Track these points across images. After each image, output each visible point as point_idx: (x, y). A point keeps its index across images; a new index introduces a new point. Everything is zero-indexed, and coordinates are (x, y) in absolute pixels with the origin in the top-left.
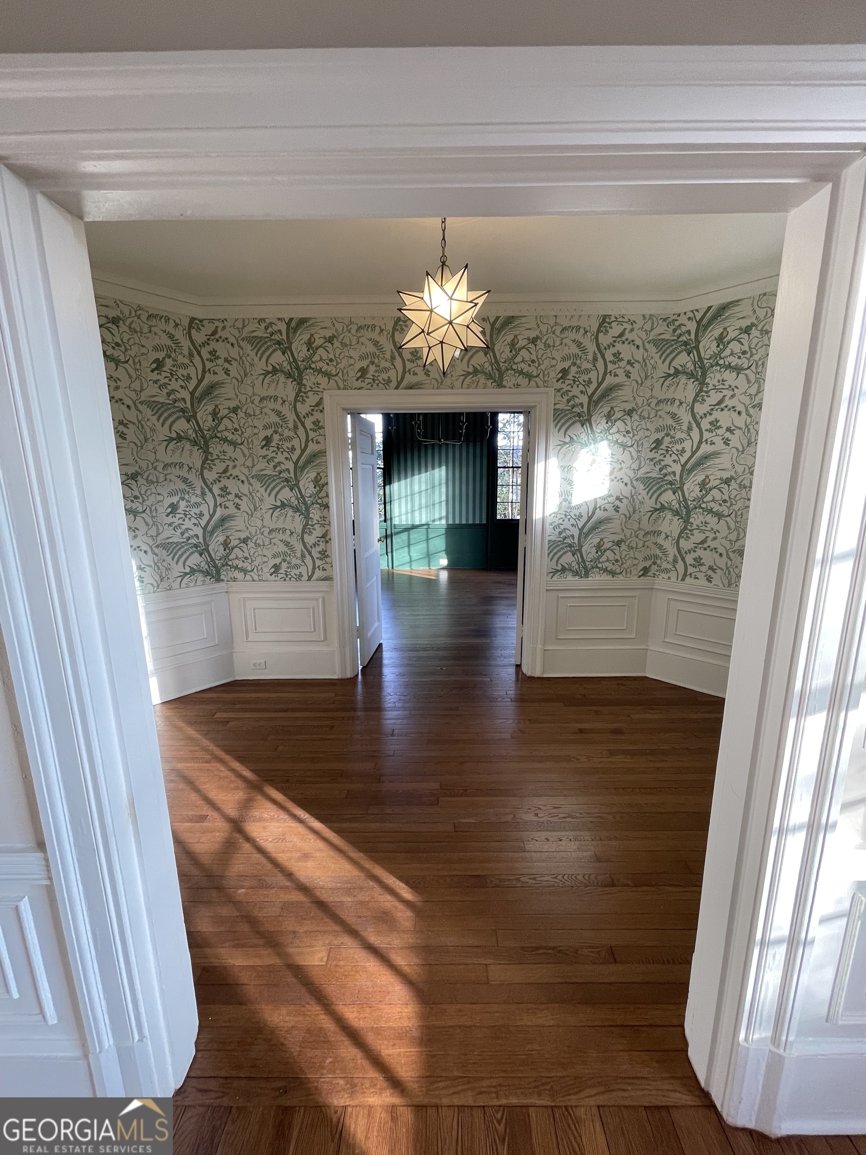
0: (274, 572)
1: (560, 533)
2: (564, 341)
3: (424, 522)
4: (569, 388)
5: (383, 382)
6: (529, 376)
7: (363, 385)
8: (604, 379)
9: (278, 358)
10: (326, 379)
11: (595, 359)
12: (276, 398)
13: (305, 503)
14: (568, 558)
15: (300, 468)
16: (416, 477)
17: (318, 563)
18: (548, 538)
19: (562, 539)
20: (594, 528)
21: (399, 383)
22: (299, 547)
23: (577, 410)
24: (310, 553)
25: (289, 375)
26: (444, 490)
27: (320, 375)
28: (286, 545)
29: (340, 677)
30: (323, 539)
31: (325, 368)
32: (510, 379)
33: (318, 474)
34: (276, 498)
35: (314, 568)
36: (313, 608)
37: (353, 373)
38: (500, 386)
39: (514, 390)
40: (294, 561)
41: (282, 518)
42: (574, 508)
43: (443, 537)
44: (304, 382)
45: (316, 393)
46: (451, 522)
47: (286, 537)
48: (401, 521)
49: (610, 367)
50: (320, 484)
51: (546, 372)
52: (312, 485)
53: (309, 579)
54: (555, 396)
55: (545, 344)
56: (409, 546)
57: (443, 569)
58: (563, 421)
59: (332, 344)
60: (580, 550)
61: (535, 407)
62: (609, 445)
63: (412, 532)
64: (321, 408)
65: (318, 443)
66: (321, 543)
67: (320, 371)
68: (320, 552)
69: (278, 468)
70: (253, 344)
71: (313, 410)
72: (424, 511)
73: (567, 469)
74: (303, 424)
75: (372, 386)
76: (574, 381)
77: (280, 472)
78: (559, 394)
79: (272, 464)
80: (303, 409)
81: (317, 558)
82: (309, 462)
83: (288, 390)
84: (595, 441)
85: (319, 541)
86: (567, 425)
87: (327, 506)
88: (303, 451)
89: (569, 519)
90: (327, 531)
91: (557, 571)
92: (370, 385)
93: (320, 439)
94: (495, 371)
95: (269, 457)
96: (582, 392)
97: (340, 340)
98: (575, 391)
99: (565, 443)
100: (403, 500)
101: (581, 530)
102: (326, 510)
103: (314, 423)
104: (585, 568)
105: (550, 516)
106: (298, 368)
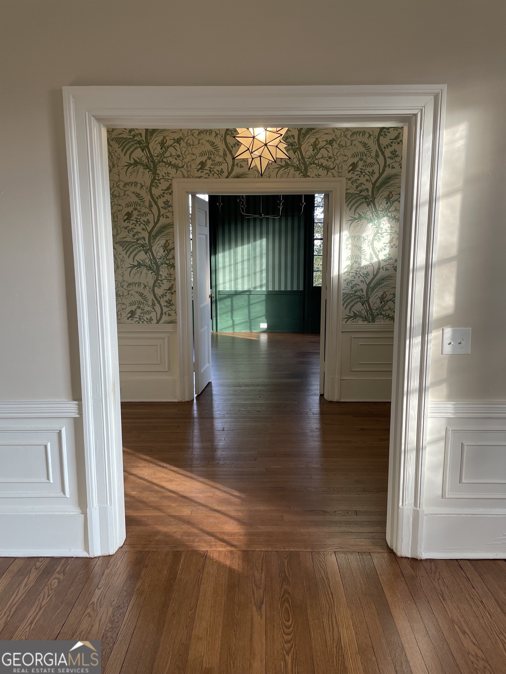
0: (130, 317)
1: (352, 287)
2: (353, 142)
3: (246, 288)
4: (357, 177)
5: (218, 173)
6: (327, 169)
7: (202, 174)
8: (384, 170)
9: (138, 154)
10: (174, 170)
11: (377, 156)
12: (136, 184)
13: (156, 263)
14: (359, 307)
15: (153, 237)
16: (239, 249)
17: (165, 309)
18: (342, 291)
19: (353, 292)
20: (378, 284)
21: (229, 174)
22: (150, 297)
23: (363, 193)
24: (159, 302)
25: (146, 167)
26: (264, 260)
27: (170, 167)
28: (140, 295)
29: (180, 400)
30: (169, 291)
31: (174, 161)
32: (313, 171)
33: (167, 241)
34: (134, 259)
35: (162, 314)
36: (160, 345)
37: (195, 166)
38: (305, 176)
39: (316, 179)
40: (147, 308)
41: (138, 275)
42: (363, 268)
43: (264, 303)
44: (158, 172)
45: (167, 180)
46: (270, 289)
47: (141, 289)
48: (225, 287)
49: (389, 161)
50: (169, 249)
51: (340, 166)
52: (162, 250)
53: (158, 322)
54: (347, 183)
55: (339, 145)
56: (232, 311)
57: (264, 332)
58: (353, 202)
59: (180, 144)
60: (368, 301)
61: (332, 191)
62: (389, 221)
63: (235, 298)
64: (170, 191)
65: (167, 217)
66: (168, 294)
67: (170, 164)
68: (166, 302)
69: (136, 237)
70: (119, 144)
71: (164, 193)
72: (246, 279)
73: (356, 239)
74: (156, 204)
75: (209, 175)
76: (361, 172)
77: (138, 240)
78: (350, 182)
79: (132, 233)
80: (156, 192)
81: (165, 306)
82: (160, 232)
83: (145, 177)
84: (378, 217)
85: (166, 293)
86: (356, 205)
87: (173, 266)
88: (156, 224)
89: (359, 277)
90: (173, 285)
91: (350, 317)
92: (207, 175)
93: (169, 215)
94: (301, 165)
95: (130, 228)
96: (367, 180)
97: (185, 141)
98: (362, 180)
99: (355, 219)
100: (227, 270)
101: (368, 285)
102: (172, 269)
103: (164, 203)
104: (372, 314)
105: (344, 274)
106: (153, 162)
